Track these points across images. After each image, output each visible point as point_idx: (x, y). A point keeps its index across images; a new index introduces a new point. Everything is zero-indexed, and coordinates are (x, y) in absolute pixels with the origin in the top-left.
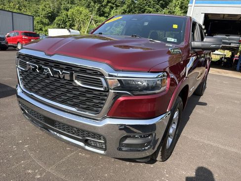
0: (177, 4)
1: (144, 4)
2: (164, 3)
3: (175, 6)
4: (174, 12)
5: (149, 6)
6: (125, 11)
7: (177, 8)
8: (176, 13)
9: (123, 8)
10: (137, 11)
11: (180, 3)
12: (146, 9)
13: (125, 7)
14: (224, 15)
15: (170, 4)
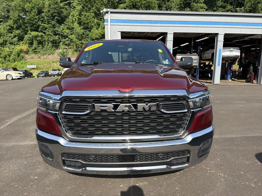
0: (74, 20)
1: (36, 19)
2: (60, 18)
3: (73, 22)
4: (73, 28)
5: (42, 21)
6: (12, 28)
7: (75, 24)
8: (75, 29)
9: (8, 24)
10: (29, 28)
11: (77, 19)
12: (39, 26)
13: (10, 22)
14: (134, 32)
15: (67, 20)
